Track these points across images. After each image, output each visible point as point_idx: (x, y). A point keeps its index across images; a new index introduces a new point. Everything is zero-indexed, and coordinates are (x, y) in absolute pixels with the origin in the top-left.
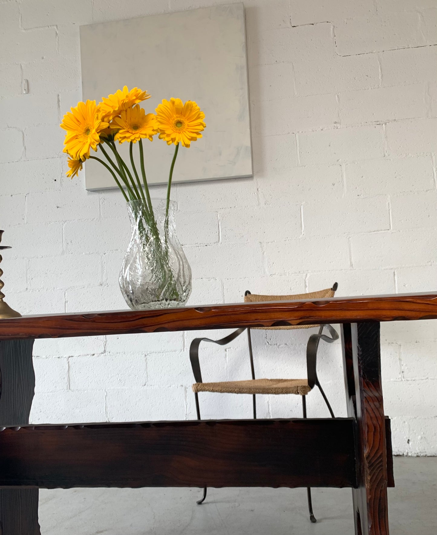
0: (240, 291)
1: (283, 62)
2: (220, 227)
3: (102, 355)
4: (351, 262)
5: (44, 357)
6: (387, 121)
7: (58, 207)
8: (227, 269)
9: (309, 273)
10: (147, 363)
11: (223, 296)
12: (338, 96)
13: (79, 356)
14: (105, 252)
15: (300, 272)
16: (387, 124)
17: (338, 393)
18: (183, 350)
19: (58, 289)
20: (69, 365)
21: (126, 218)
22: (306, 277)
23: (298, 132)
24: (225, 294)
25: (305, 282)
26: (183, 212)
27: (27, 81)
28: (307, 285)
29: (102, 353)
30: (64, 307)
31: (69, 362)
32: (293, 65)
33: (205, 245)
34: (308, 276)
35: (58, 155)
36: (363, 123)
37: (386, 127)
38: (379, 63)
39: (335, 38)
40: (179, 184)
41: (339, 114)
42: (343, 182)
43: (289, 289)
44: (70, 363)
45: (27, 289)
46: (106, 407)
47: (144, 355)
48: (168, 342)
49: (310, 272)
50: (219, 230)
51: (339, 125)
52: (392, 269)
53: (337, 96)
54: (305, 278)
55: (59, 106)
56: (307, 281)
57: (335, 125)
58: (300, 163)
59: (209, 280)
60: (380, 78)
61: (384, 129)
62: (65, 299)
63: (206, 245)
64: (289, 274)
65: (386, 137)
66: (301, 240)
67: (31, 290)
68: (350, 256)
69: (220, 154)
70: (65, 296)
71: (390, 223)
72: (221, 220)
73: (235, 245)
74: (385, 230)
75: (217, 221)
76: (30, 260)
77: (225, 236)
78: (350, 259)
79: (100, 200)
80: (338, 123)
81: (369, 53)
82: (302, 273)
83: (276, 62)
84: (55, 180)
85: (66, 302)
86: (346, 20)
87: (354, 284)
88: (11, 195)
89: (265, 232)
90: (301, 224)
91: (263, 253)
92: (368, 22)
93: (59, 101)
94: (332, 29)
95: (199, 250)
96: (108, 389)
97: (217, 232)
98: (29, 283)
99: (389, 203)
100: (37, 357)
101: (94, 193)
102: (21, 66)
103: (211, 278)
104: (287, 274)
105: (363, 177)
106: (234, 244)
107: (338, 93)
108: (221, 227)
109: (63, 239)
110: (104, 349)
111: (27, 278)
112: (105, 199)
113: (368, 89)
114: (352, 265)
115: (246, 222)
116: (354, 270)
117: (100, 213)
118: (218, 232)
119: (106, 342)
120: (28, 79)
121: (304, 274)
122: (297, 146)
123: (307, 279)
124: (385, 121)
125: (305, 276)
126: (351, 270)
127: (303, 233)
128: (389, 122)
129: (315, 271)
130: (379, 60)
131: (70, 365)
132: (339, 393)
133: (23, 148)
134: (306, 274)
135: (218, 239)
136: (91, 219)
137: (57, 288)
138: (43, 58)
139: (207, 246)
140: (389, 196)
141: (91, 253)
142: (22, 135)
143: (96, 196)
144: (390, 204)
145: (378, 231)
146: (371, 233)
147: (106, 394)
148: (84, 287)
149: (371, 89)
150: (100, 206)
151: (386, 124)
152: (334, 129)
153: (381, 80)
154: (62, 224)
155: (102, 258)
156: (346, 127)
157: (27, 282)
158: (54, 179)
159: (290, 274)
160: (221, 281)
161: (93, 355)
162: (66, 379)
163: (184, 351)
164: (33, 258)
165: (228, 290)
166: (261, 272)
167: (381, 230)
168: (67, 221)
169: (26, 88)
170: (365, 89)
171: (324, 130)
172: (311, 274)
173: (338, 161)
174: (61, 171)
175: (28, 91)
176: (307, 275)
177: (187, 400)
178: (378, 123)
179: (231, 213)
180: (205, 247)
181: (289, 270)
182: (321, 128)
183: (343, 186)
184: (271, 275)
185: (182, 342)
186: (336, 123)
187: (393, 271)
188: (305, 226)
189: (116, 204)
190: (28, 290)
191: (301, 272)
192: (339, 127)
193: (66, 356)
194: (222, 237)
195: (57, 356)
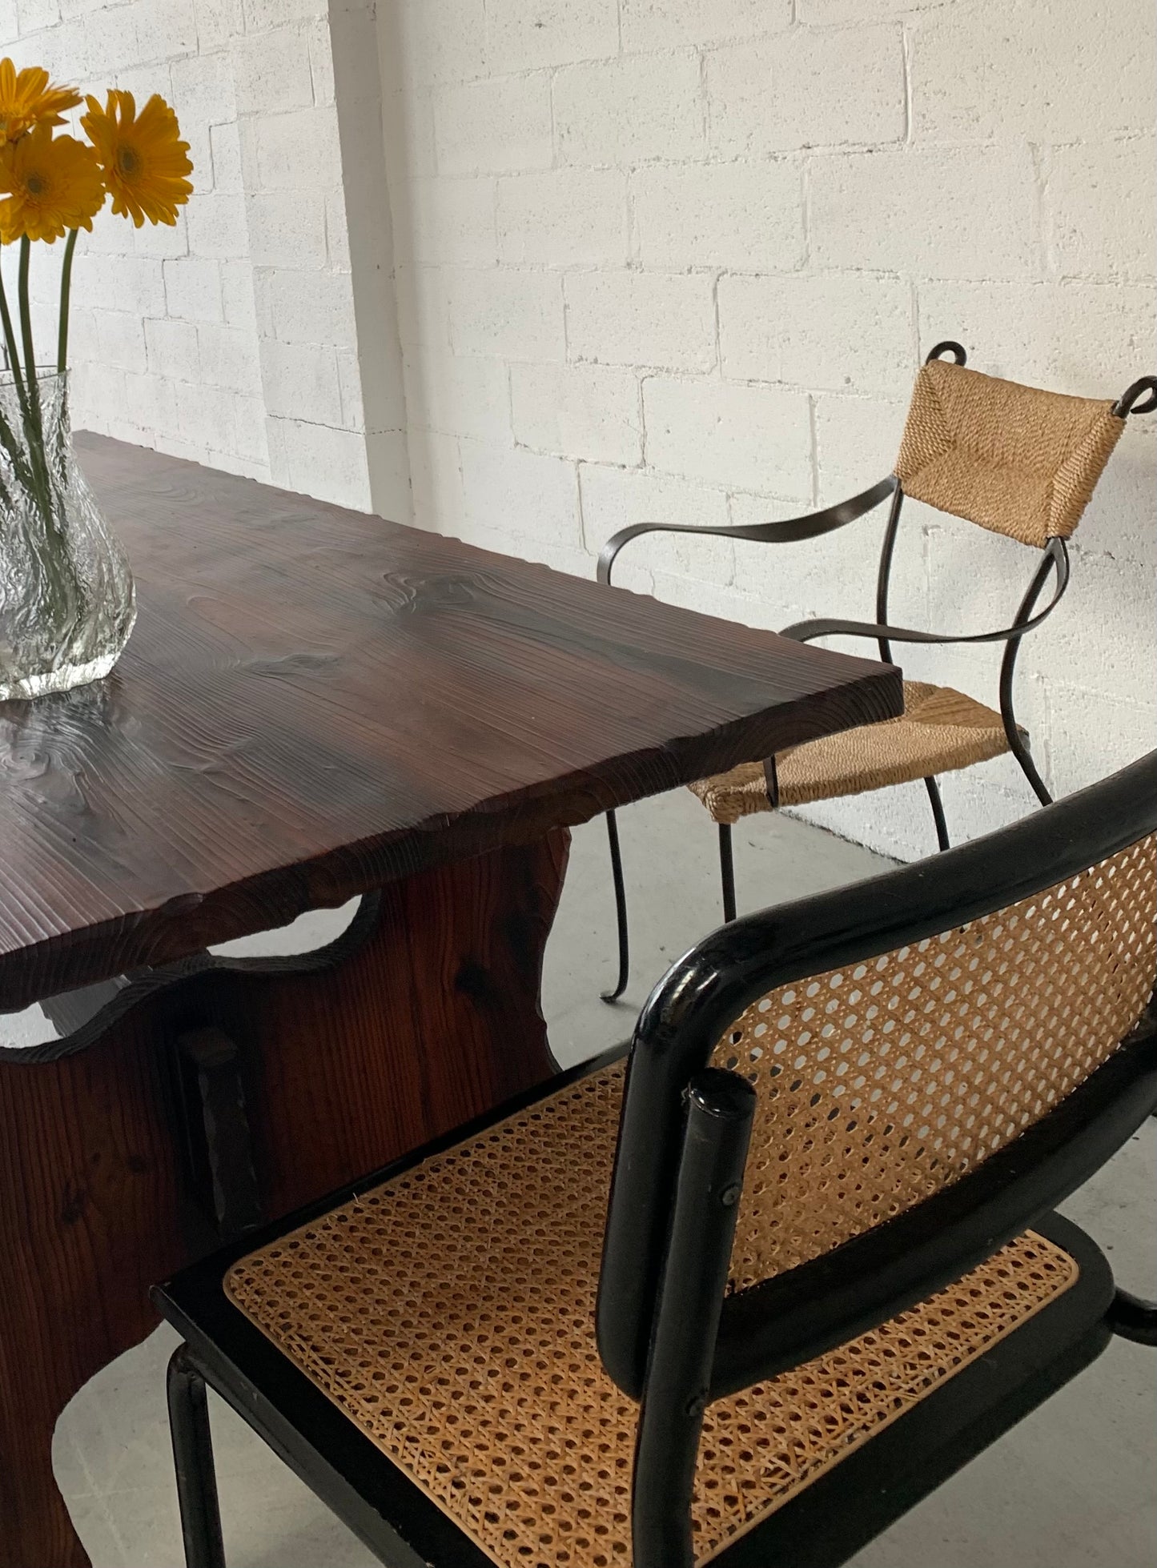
2: (909, 79)
3: (640, 471)
5: (536, 449)
7: (540, 25)
8: (930, 244)
11: (917, 338)
13: (596, 463)
14: (635, 165)
18: (812, 504)
19: (550, 267)
20: (579, 482)
26: (809, 26)
29: (639, 467)
31: (579, 476)
33: (866, 149)
44: (582, 477)
45: (498, 261)
47: (724, 494)
48: (778, 468)
50: (906, 91)
59: (877, 278)
62: (565, 297)
63: (870, 148)
70: (563, 290)
72: (911, 56)
73: (952, 153)
75: (901, 56)
76: (499, 181)
77: (924, 116)
85: (566, 307)
89: (1048, 104)
95: (851, 166)
96: (656, 570)
97: (900, 102)
98: (500, 245)
100: (526, 446)
103: (884, 272)
106: (951, 150)
108: (912, 83)
109: (552, 123)
110: (640, 455)
111: (496, 231)
115: (988, 64)
117: (620, 42)
118: (903, 102)
119: (645, 436)
131: (583, 481)
135: (902, 129)
136: (604, 61)
137: (548, 265)
139: (871, 151)
141: (606, 166)
148: (596, 270)
154: (551, 77)
155: (627, 182)
157: (497, 244)
160: (911, 285)
161: (624, 467)
162: (577, 518)
164: (504, 175)
165: (932, 319)
166: (1033, 263)
168: (559, 67)
179: (940, 27)
180: (866, 155)
184: (1064, 278)
185: (812, 476)
190: (501, 264)
193: (574, 457)
194: (914, 118)
195: (558, 454)
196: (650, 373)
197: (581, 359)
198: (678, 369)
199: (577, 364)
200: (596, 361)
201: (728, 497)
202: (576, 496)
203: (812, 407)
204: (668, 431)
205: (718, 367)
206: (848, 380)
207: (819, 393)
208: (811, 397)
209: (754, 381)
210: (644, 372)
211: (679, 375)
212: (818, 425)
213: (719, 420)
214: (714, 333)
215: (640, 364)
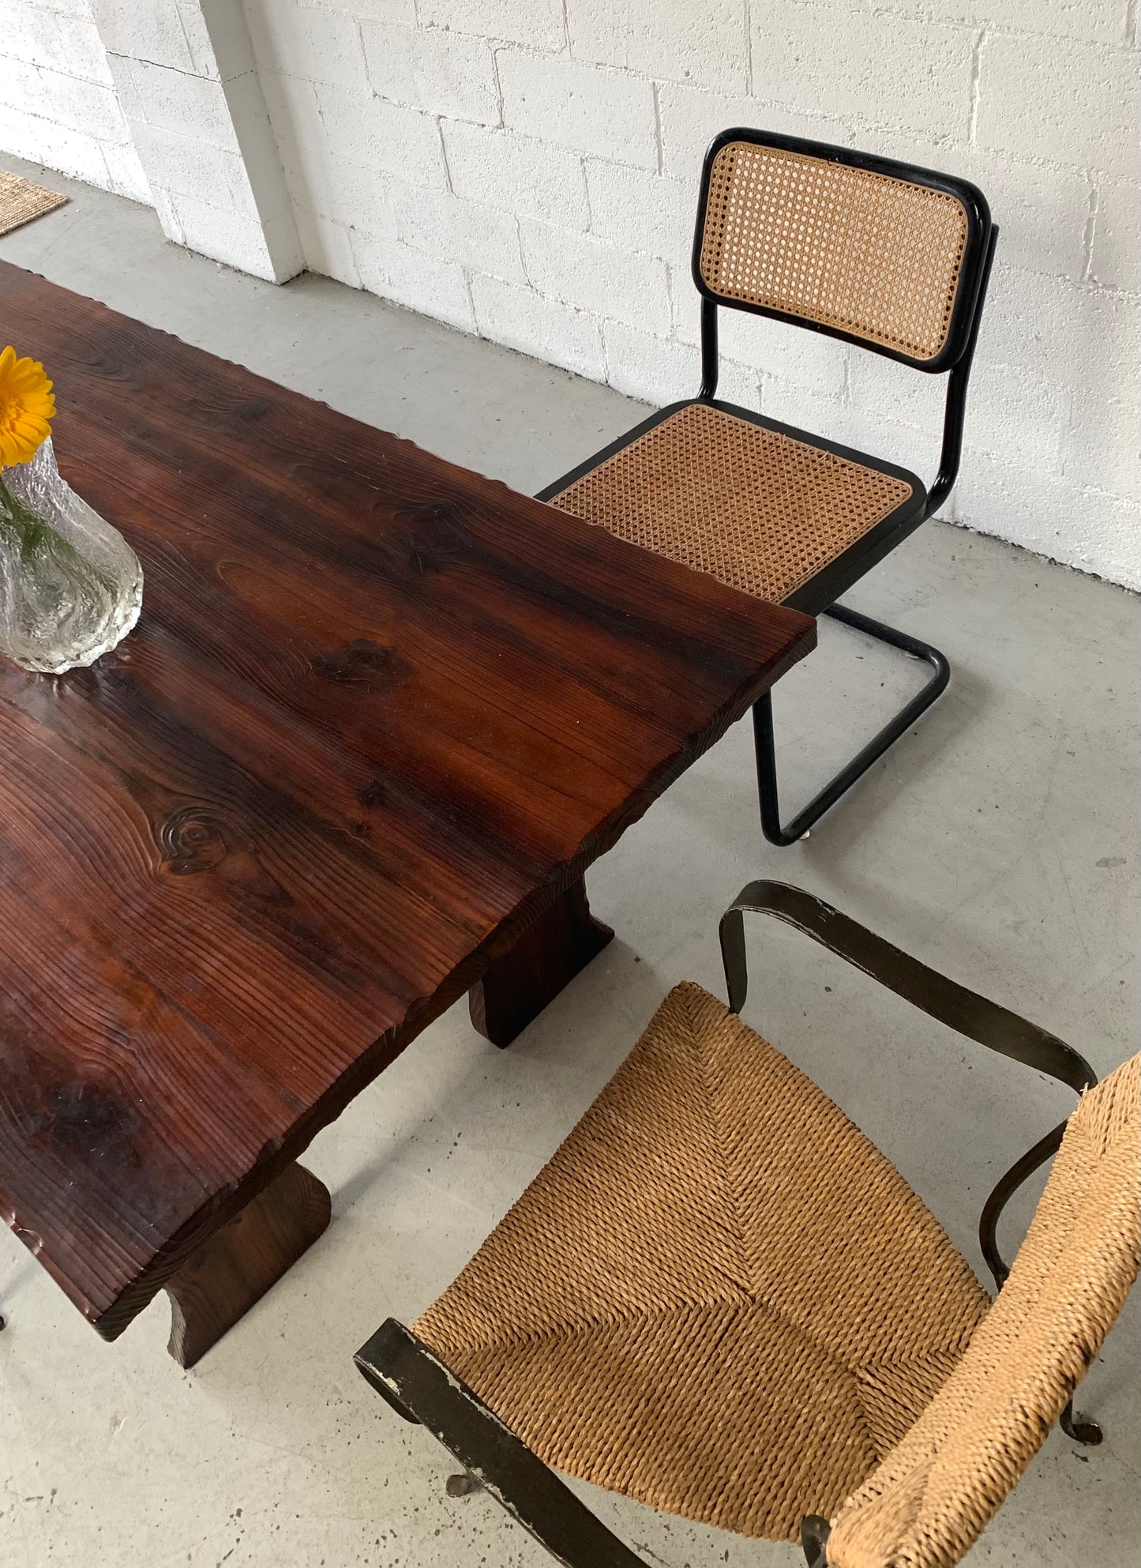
0: (790, 43)
3: (499, 131)
5: (395, 102)
9: (989, 28)
10: (587, 182)
11: (748, 45)
13: (456, 120)
15: (963, 20)
18: (658, 173)
20: (441, 136)
22: (980, 40)
24: (752, 42)
25: (975, 59)
29: (498, 127)
31: (440, 129)
34: (986, 38)
43: (927, 70)
44: (443, 131)
47: (578, 158)
48: (628, 141)
49: (994, 26)
54: (977, 46)
56: (981, 57)
64: (930, 19)
82: (969, 26)
87: (1124, 103)
96: (520, 215)
100: (384, 98)
104: (926, 18)
110: (499, 118)
116: (1134, 51)
119: (502, 101)
121: (975, 31)
123: (980, 49)
125: (977, 37)
126: (1124, 48)
129: (1009, 28)
131: (445, 134)
134: (980, 31)
159: (933, 21)
161: (483, 126)
162: (442, 166)
163: (660, 175)
165: (761, 30)
172: (997, 35)
176: (982, 35)
177: (673, 296)
184: (877, 10)
191: (966, 22)
193: (435, 112)
195: (418, 109)
196: (502, 45)
197: (432, 24)
198: (529, 45)
199: (429, 29)
200: (447, 28)
201: (582, 161)
202: (439, 146)
203: (656, 93)
204: (524, 99)
205: (568, 49)
206: (687, 74)
207: (662, 82)
208: (654, 84)
209: (602, 64)
210: (495, 45)
211: (531, 51)
212: (661, 109)
213: (571, 95)
214: (562, 17)
215: (492, 37)
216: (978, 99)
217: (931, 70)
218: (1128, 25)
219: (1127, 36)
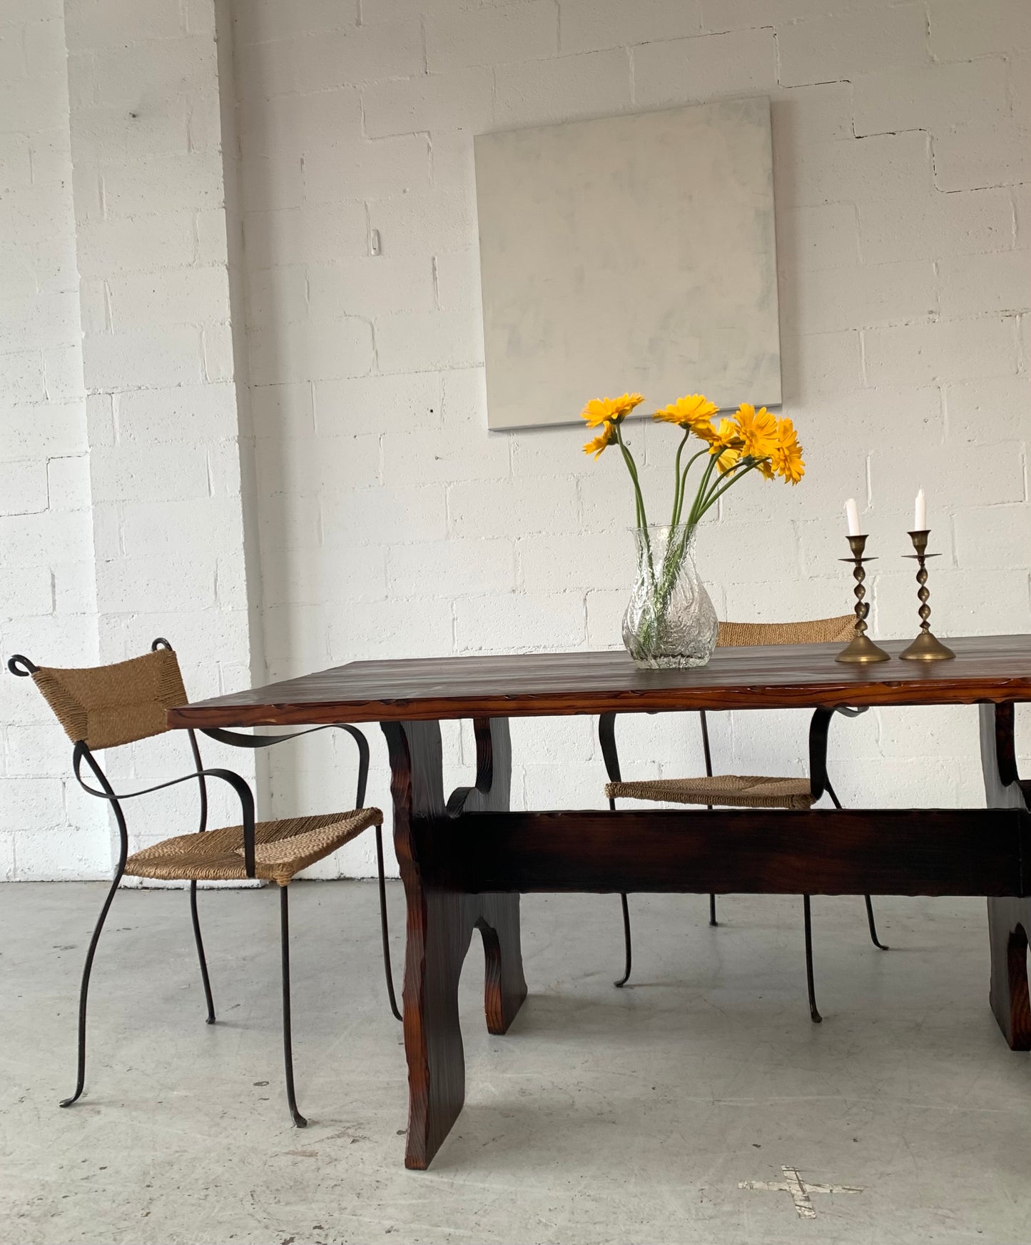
0: (755, 605)
1: (839, 202)
4: (954, 557)
6: (1024, 311)
7: (437, 458)
9: (879, 574)
12: (936, 265)
14: (520, 536)
16: (1024, 315)
17: (925, 778)
19: (440, 597)
21: (555, 477)
22: (874, 581)
23: (864, 329)
24: (728, 610)
25: (873, 591)
26: (655, 467)
27: (378, 233)
28: (876, 595)
30: (451, 628)
32: (856, 208)
34: (877, 580)
35: (435, 366)
36: (980, 314)
37: (1021, 320)
38: (1011, 204)
39: (934, 159)
40: (648, 418)
41: (937, 297)
42: (943, 417)
45: (387, 597)
46: (525, 794)
49: (882, 572)
51: (937, 316)
52: (1026, 569)
53: (934, 265)
54: (873, 583)
55: (435, 279)
56: (875, 589)
57: (931, 316)
58: (865, 382)
60: (1014, 233)
61: (1018, 324)
62: (454, 615)
64: (844, 576)
65: (1021, 339)
66: (866, 517)
67: (393, 598)
68: (953, 546)
69: (725, 369)
70: (452, 610)
71: (1024, 489)
73: (748, 525)
74: (1015, 502)
76: (391, 547)
77: (730, 509)
78: (953, 552)
79: (510, 445)
80: (936, 313)
81: (995, 187)
83: (825, 203)
84: (432, 411)
85: (454, 619)
86: (954, 127)
87: (959, 595)
88: (354, 435)
89: (799, 503)
90: (867, 489)
91: (798, 540)
92: (994, 130)
93: (434, 269)
94: (928, 143)
96: (528, 764)
98: (390, 586)
99: (1023, 456)
101: (500, 434)
102: (366, 206)
104: (840, 576)
105: (978, 408)
106: (746, 524)
107: (937, 260)
109: (447, 513)
111: (386, 578)
112: (519, 444)
113: (991, 252)
114: (955, 562)
116: (959, 570)
117: (511, 470)
120: (379, 229)
121: (870, 577)
122: (861, 352)
123: (875, 584)
124: (1020, 310)
125: (872, 580)
126: (952, 570)
127: (870, 506)
128: (1027, 312)
129: (889, 572)
130: (1012, 201)
132: (928, 779)
133: (374, 354)
134: (873, 577)
135: (718, 515)
136: (496, 480)
137: (438, 596)
138: (404, 192)
140: (1024, 444)
141: (496, 537)
142: (371, 329)
143: (504, 439)
144: (1025, 456)
145: (1003, 503)
146: (990, 507)
147: (524, 772)
148: (484, 595)
149: (997, 252)
150: (510, 454)
151: (1021, 315)
152: (928, 322)
153: (1015, 236)
154: (446, 488)
155: (514, 545)
156: (951, 321)
157: (387, 586)
158: (430, 410)
160: (722, 587)
162: (457, 746)
164: (397, 544)
165: (735, 602)
166: (793, 572)
167: (1009, 502)
168: (454, 482)
169: (377, 248)
170: (985, 253)
171: (910, 324)
172: (884, 576)
173: (934, 379)
174: (442, 395)
175: (379, 251)
176: (875, 578)
178: (1008, 314)
181: (844, 570)
182: (905, 321)
183: (943, 423)
184: (811, 578)
186: (931, 312)
187: (1028, 573)
188: (873, 493)
189: (537, 453)
190: (389, 598)
192: (936, 321)
194: (723, 510)
197: (467, 649)
198: (553, 645)
200: (482, 649)
205: (586, 641)
214: (584, 622)
216: (877, 611)
217: (846, 602)
218: (954, 559)
219: (954, 563)
